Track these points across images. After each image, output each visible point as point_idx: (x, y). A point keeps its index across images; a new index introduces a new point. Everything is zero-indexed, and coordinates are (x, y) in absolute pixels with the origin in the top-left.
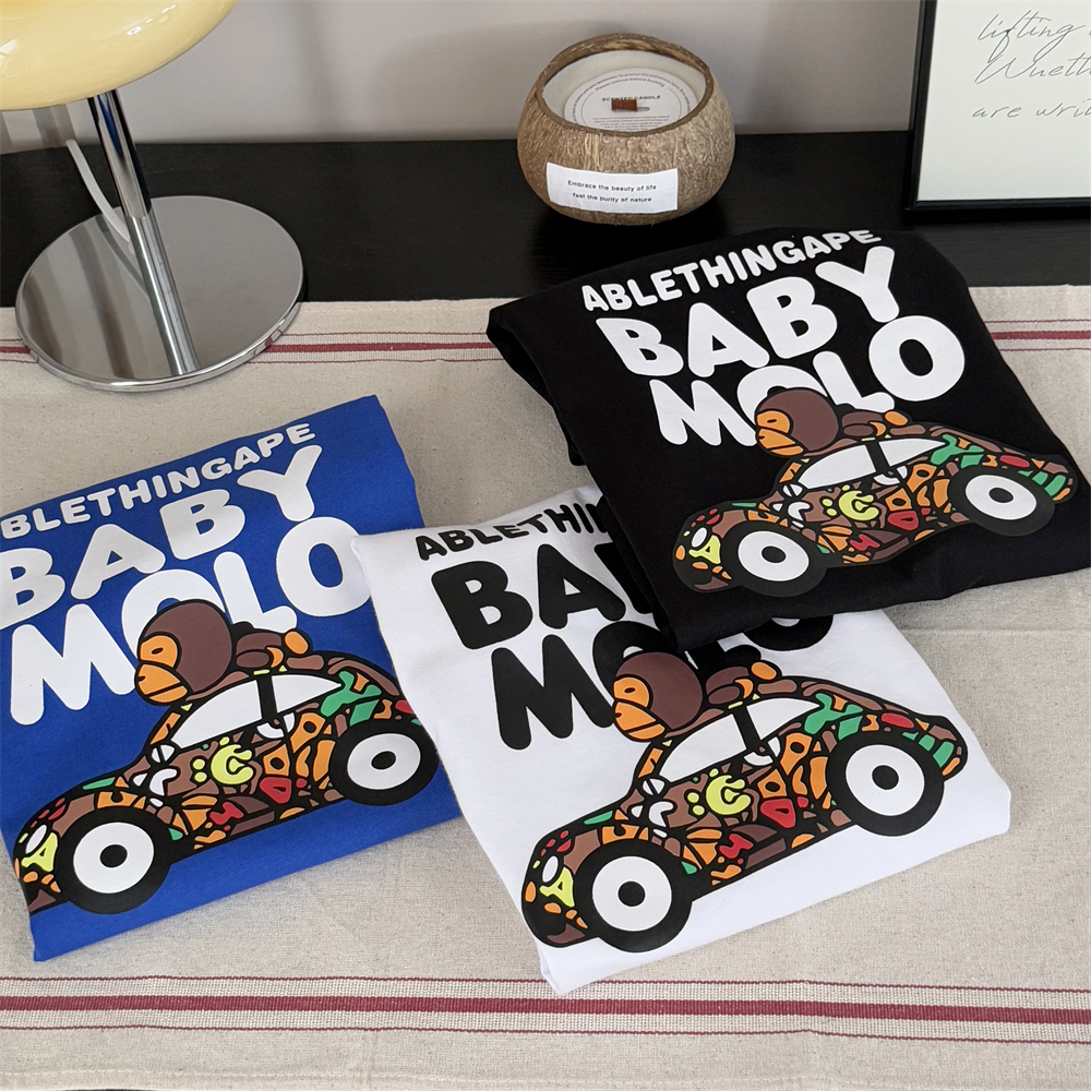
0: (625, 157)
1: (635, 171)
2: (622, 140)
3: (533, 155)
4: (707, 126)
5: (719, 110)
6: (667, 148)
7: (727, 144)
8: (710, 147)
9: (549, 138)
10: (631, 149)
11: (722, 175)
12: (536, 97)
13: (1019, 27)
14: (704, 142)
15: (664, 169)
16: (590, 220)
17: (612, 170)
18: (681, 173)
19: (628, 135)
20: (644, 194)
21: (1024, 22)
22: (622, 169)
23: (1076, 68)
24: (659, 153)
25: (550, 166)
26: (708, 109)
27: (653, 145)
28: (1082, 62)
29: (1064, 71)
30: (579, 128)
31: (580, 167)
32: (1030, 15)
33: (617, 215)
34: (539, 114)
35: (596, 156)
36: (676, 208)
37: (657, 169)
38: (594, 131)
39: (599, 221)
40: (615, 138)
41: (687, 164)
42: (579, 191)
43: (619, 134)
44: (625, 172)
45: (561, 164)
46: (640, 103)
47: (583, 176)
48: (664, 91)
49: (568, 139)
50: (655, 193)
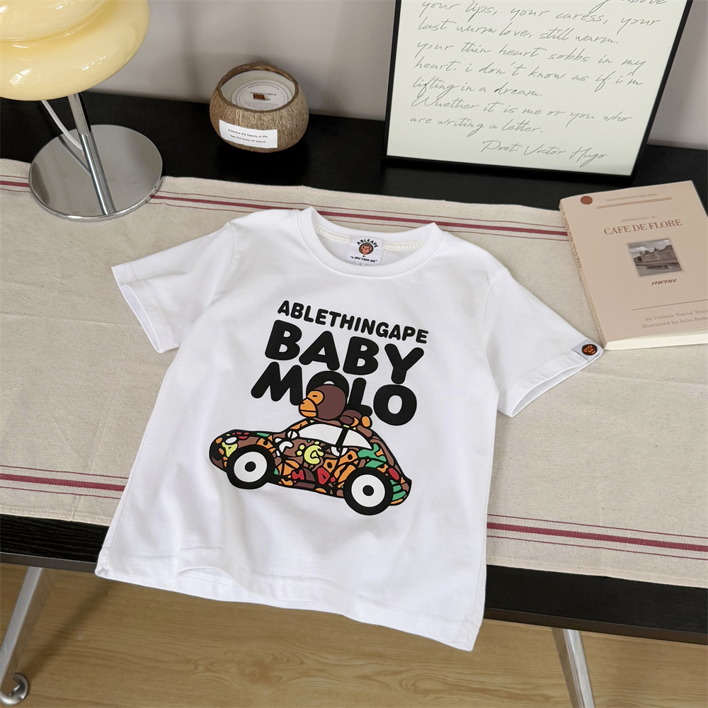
0: (254, 122)
1: (258, 128)
2: (253, 114)
3: (214, 115)
4: (293, 111)
5: (300, 104)
6: (273, 120)
7: (303, 120)
8: (297, 124)
9: (221, 109)
10: (259, 120)
11: (301, 135)
12: (218, 90)
13: (431, 83)
14: (290, 118)
15: (271, 129)
16: (239, 147)
17: (247, 127)
18: (279, 132)
19: (255, 112)
20: (261, 139)
21: (433, 81)
22: (252, 127)
23: (455, 104)
24: (269, 121)
25: (221, 121)
26: (293, 104)
27: (267, 117)
28: (457, 102)
29: (450, 105)
30: (234, 106)
31: (234, 124)
32: (436, 79)
33: (250, 147)
34: (218, 97)
35: (240, 119)
36: (276, 147)
37: (268, 128)
38: (240, 108)
39: (243, 148)
40: (249, 113)
41: (282, 128)
42: (234, 134)
43: (251, 111)
44: (253, 128)
45: (226, 121)
46: (266, 96)
47: (235, 128)
48: (278, 92)
49: (229, 111)
50: (267, 140)
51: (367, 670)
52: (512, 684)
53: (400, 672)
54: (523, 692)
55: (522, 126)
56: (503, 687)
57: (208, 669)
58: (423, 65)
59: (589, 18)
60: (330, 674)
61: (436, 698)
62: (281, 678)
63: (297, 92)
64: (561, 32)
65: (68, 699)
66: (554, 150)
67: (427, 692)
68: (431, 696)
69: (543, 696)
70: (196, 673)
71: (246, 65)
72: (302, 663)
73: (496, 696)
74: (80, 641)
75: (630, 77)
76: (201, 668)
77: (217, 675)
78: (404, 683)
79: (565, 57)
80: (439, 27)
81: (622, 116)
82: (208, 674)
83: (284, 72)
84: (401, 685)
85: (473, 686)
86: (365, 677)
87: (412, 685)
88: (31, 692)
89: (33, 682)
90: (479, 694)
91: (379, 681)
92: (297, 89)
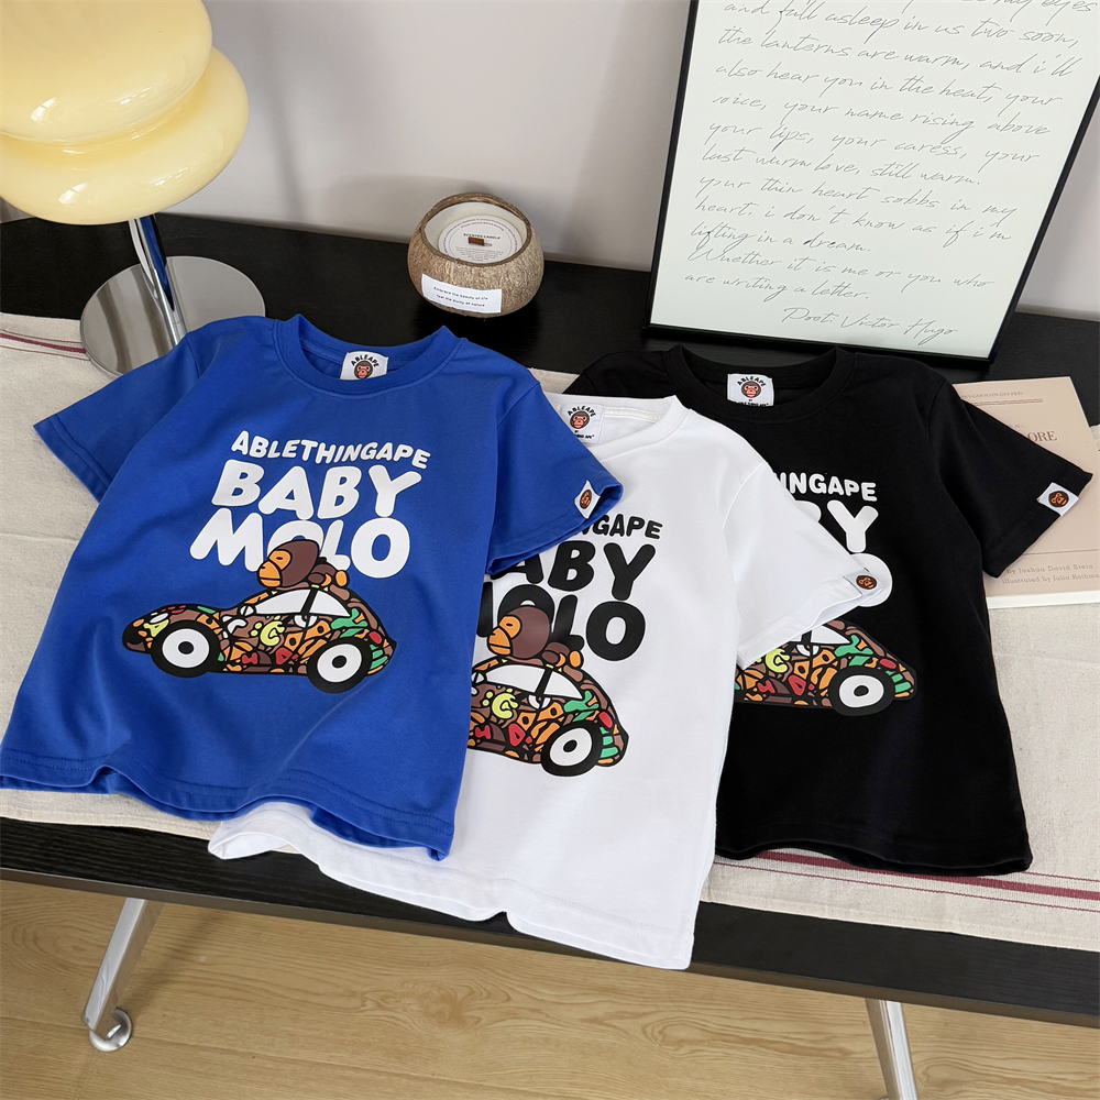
0: (470, 278)
1: (475, 288)
2: (469, 268)
3: (415, 266)
4: (523, 264)
5: (533, 253)
6: (496, 276)
8: (525, 278)
9: (425, 259)
10: (476, 275)
11: (532, 294)
12: (421, 230)
13: (716, 231)
14: (520, 273)
15: (493, 288)
16: (447, 310)
17: (461, 285)
18: (504, 292)
19: (473, 265)
20: (479, 302)
21: (719, 228)
22: (467, 286)
23: (748, 260)
24: (490, 278)
25: (424, 276)
26: (525, 253)
27: (488, 273)
28: (752, 256)
29: (741, 260)
30: (443, 256)
31: (442, 280)
32: (723, 225)
33: (464, 311)
34: (420, 242)
35: (452, 275)
36: (500, 312)
37: (489, 288)
38: (452, 259)
39: (453, 312)
40: (464, 266)
41: (508, 286)
42: (441, 294)
43: (467, 263)
44: (470, 287)
45: (431, 276)
46: (486, 241)
47: (444, 286)
48: (503, 234)
49: (436, 262)
50: (488, 302)
51: (599, 1011)
52: (797, 1033)
53: (644, 1014)
54: (812, 1045)
55: (839, 290)
56: (786, 1038)
57: (380, 1007)
58: (706, 207)
59: (941, 150)
60: (547, 1016)
61: (693, 1052)
62: (480, 1019)
63: (529, 237)
64: (900, 168)
65: (186, 1045)
66: (882, 322)
67: (681, 1042)
68: (686, 1049)
69: (840, 1050)
70: (362, 1011)
71: (458, 196)
72: (509, 999)
73: (776, 1050)
74: (204, 964)
75: (995, 230)
76: (369, 1004)
77: (391, 1014)
78: (649, 1030)
79: (904, 201)
80: (731, 158)
81: (980, 280)
82: (379, 1012)
83: (511, 206)
84: (644, 1032)
85: (743, 1035)
86: (595, 1021)
87: (660, 1032)
88: (135, 1035)
89: (138, 1020)
90: (752, 1047)
91: (614, 1027)
92: (529, 231)
